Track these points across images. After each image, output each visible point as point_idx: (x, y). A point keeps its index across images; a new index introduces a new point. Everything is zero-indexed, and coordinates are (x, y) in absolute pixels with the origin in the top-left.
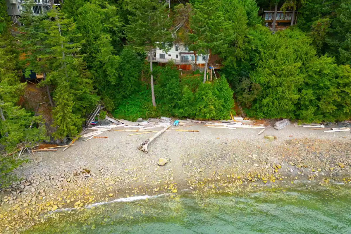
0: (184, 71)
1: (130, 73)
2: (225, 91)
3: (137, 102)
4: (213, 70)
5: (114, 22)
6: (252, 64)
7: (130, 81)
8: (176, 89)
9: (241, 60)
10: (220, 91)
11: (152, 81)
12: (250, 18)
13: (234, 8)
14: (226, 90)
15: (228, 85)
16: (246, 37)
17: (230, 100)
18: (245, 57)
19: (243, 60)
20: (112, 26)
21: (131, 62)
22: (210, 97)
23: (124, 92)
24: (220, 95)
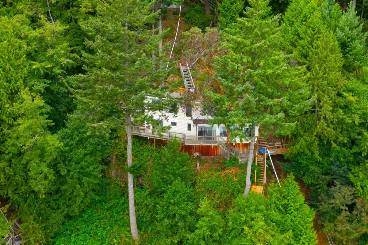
0: (203, 158)
1: (82, 168)
2: (296, 213)
3: (96, 226)
4: (268, 157)
5: (55, 56)
6: (354, 153)
7: (81, 185)
8: (183, 205)
9: (329, 143)
10: (283, 210)
11: (131, 186)
12: (348, 53)
13: (313, 31)
14: (297, 210)
15: (301, 198)
16: (339, 95)
17: (306, 234)
18: (338, 138)
19: (334, 145)
20: (49, 66)
21: (86, 144)
22: (260, 230)
23: (68, 206)
24: (283, 221)
